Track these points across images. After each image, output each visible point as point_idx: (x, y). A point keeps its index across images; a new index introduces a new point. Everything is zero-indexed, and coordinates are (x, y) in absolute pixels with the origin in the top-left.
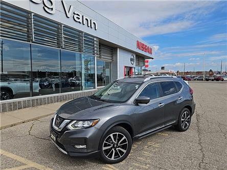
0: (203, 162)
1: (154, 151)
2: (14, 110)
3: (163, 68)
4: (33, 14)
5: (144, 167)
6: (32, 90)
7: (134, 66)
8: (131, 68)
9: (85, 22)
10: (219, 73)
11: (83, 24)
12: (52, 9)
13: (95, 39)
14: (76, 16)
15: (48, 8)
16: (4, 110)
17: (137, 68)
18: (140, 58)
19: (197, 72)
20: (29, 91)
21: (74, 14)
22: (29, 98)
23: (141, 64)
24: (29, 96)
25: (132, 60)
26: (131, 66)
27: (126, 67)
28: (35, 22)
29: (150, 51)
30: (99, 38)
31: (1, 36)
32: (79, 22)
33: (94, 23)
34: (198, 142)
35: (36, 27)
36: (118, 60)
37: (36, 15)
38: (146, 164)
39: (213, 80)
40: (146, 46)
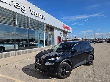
0: (95, 79)
1: (73, 74)
2: (7, 57)
3: (75, 37)
4: (16, 13)
5: (69, 81)
6: (15, 48)
7: (62, 36)
8: (60, 37)
9: (40, 16)
10: (102, 39)
11: (39, 17)
12: (25, 11)
13: (44, 24)
14: (35, 14)
15: (23, 10)
16: (2, 57)
17: (63, 37)
18: (65, 33)
19: (91, 39)
20: (14, 48)
21: (35, 13)
22: (13, 51)
23: (65, 35)
24: (14, 51)
25: (61, 33)
26: (61, 36)
27: (58, 37)
28: (18, 17)
29: (69, 29)
30: (46, 24)
31: (1, 23)
32: (37, 16)
33: (44, 17)
34: (92, 70)
35: (18, 19)
36: (55, 34)
37: (18, 14)
38: (70, 80)
39: (99, 43)
40: (67, 27)
